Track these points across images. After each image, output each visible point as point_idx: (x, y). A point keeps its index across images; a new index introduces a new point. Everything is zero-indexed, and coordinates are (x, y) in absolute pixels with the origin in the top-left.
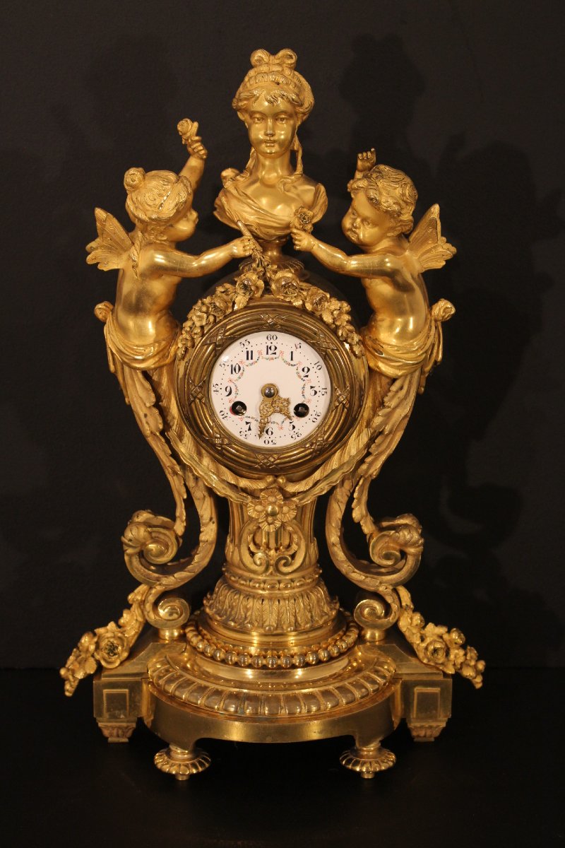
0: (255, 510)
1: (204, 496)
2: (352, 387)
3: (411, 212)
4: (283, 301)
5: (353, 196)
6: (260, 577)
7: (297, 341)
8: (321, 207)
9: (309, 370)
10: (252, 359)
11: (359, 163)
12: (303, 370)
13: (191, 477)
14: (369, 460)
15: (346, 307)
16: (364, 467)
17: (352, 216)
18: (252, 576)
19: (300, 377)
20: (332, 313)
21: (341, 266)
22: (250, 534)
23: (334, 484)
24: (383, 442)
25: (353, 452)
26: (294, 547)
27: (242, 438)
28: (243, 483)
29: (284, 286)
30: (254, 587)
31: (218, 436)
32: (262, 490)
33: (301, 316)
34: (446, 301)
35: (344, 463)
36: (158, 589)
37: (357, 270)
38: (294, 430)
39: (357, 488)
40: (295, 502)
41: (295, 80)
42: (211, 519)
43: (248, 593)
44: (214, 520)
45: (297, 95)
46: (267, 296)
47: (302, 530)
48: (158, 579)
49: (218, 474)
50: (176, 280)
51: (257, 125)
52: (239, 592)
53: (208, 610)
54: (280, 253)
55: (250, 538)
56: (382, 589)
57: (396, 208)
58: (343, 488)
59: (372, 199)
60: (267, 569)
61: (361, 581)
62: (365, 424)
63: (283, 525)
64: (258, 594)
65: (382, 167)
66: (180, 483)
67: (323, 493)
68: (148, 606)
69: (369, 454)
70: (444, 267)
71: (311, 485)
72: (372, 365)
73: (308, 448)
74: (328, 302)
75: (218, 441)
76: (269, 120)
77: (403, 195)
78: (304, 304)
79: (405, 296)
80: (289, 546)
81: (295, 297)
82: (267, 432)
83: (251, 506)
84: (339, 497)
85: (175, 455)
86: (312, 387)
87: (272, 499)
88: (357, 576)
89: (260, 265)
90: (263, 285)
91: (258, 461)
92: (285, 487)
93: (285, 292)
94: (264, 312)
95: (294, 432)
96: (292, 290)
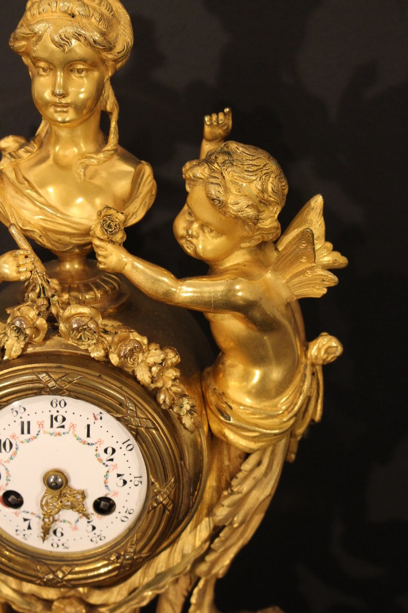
2: (177, 481)
3: (276, 216)
4: (77, 349)
5: (188, 189)
7: (97, 410)
8: (144, 199)
9: (114, 451)
10: (29, 432)
11: (207, 129)
12: (106, 451)
14: (210, 558)
15: (173, 357)
16: (203, 568)
17: (188, 218)
19: (100, 460)
20: (150, 368)
21: (168, 294)
23: (161, 591)
24: (232, 533)
25: (188, 549)
27: (19, 538)
28: (28, 587)
29: (77, 329)
32: (55, 600)
33: (100, 377)
34: (330, 337)
35: (175, 565)
37: (193, 301)
38: (95, 531)
39: (196, 591)
41: (103, 9)
45: (103, 34)
46: (55, 338)
51: (42, 79)
57: (251, 212)
58: (177, 587)
59: (213, 200)
62: (205, 511)
65: (233, 145)
67: (144, 603)
69: (209, 551)
70: (324, 296)
71: (126, 593)
74: (143, 353)
76: (59, 73)
77: (264, 191)
78: (106, 355)
79: (265, 338)
81: (95, 344)
82: (55, 532)
84: (171, 596)
86: (119, 475)
87: (70, 610)
89: (42, 295)
90: (46, 326)
91: (40, 575)
92: (88, 598)
93: (78, 337)
94: (43, 370)
95: (95, 534)
96: (89, 335)
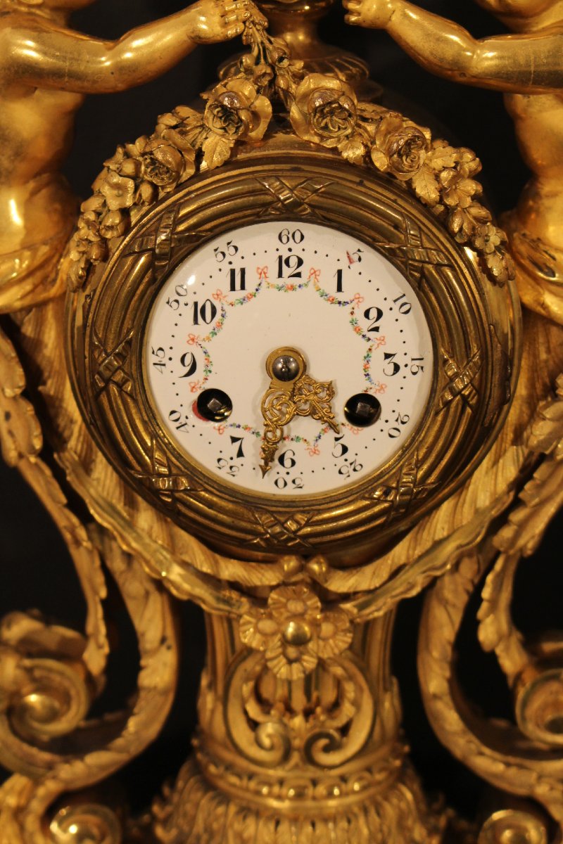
0: (257, 630)
1: (147, 594)
2: (484, 356)
4: (319, 148)
6: (271, 772)
7: (352, 244)
9: (380, 314)
10: (243, 287)
12: (367, 314)
13: (117, 553)
14: (517, 516)
15: (470, 161)
16: (507, 533)
18: (254, 768)
19: (358, 330)
20: (436, 177)
21: (459, 66)
22: (247, 680)
23: (438, 573)
24: (551, 475)
25: (484, 500)
26: (347, 710)
27: (223, 474)
28: (231, 570)
29: (320, 111)
30: (258, 793)
31: (164, 470)
32: (273, 588)
33: (361, 184)
35: (462, 526)
36: (50, 787)
37: (498, 74)
38: (346, 456)
39: (490, 578)
40: (347, 612)
42: (163, 640)
43: (244, 804)
44: (171, 640)
46: (281, 137)
47: (364, 670)
48: (50, 766)
49: (173, 547)
50: (68, 99)
52: (224, 798)
53: (159, 832)
54: (313, 38)
55: (247, 689)
56: (542, 791)
58: (457, 576)
60: (286, 757)
61: (496, 776)
62: (510, 436)
63: (322, 664)
64: (267, 808)
66: (93, 562)
67: (414, 593)
68: (31, 823)
69: (517, 503)
71: (385, 575)
72: (528, 299)
73: (379, 501)
74: (427, 150)
75: (164, 484)
78: (368, 155)
80: (336, 705)
81: (347, 137)
82: (281, 460)
83: (249, 623)
84: (448, 594)
85: (76, 505)
86: (387, 356)
87: (295, 606)
88: (488, 763)
89: (262, 60)
90: (270, 109)
91: (261, 529)
92: (326, 581)
93: (322, 125)
94: (270, 174)
95: (346, 460)
96: (340, 121)
